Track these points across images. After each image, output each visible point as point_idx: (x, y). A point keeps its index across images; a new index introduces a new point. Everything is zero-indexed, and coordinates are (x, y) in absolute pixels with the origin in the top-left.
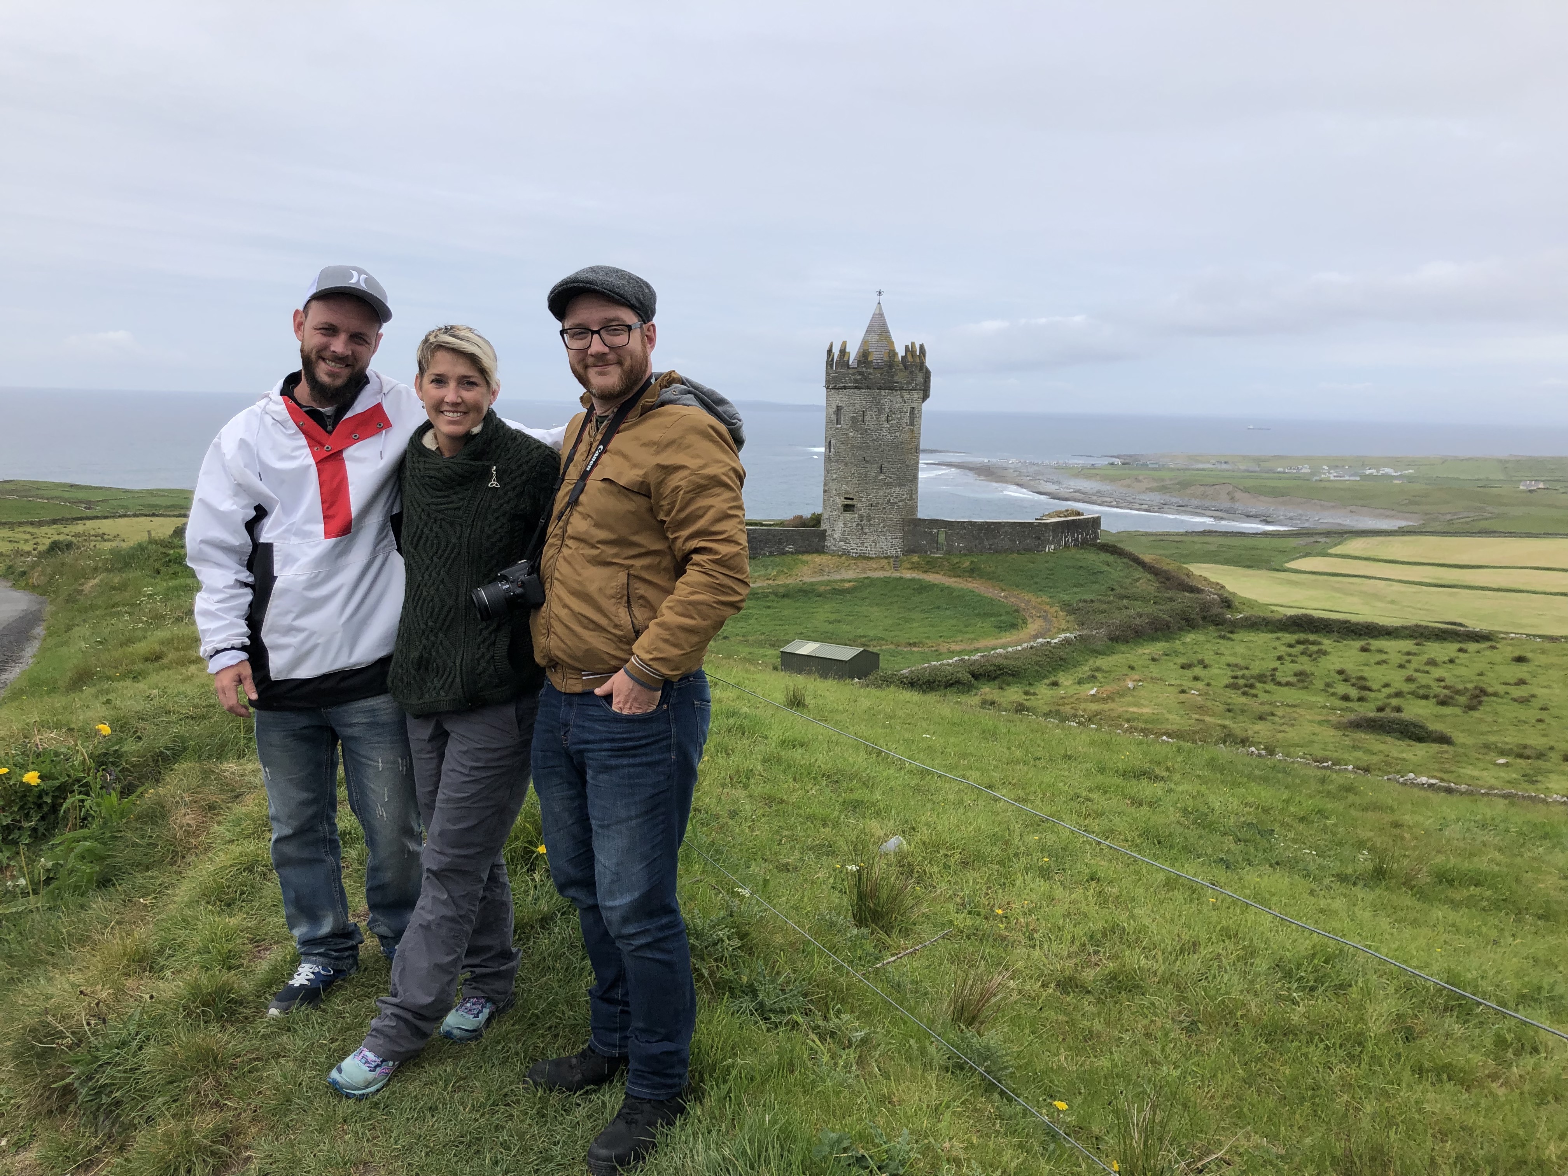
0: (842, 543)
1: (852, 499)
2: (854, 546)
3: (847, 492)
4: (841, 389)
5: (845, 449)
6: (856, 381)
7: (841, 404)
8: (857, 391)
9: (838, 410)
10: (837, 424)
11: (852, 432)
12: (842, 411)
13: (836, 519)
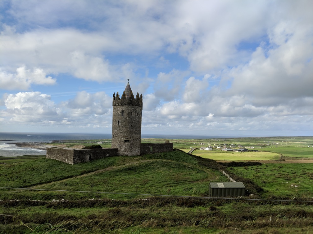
0: (125, 152)
1: (128, 138)
2: (129, 153)
3: (126, 136)
4: (124, 105)
5: (125, 123)
6: (129, 103)
7: (124, 110)
8: (129, 106)
9: (122, 111)
10: (122, 116)
11: (128, 118)
12: (124, 112)
13: (122, 145)
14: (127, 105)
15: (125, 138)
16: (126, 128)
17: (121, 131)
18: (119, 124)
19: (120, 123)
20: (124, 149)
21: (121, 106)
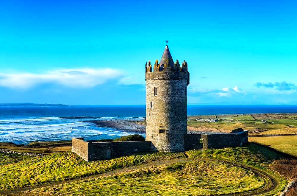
3: (161, 124)
4: (157, 80)
5: (160, 106)
7: (156, 86)
8: (164, 80)
9: (155, 89)
10: (155, 95)
11: (163, 98)
12: (157, 89)
13: (156, 136)
14: (161, 79)
16: (160, 112)
17: (154, 117)
19: (153, 106)
20: (158, 142)
21: (153, 81)
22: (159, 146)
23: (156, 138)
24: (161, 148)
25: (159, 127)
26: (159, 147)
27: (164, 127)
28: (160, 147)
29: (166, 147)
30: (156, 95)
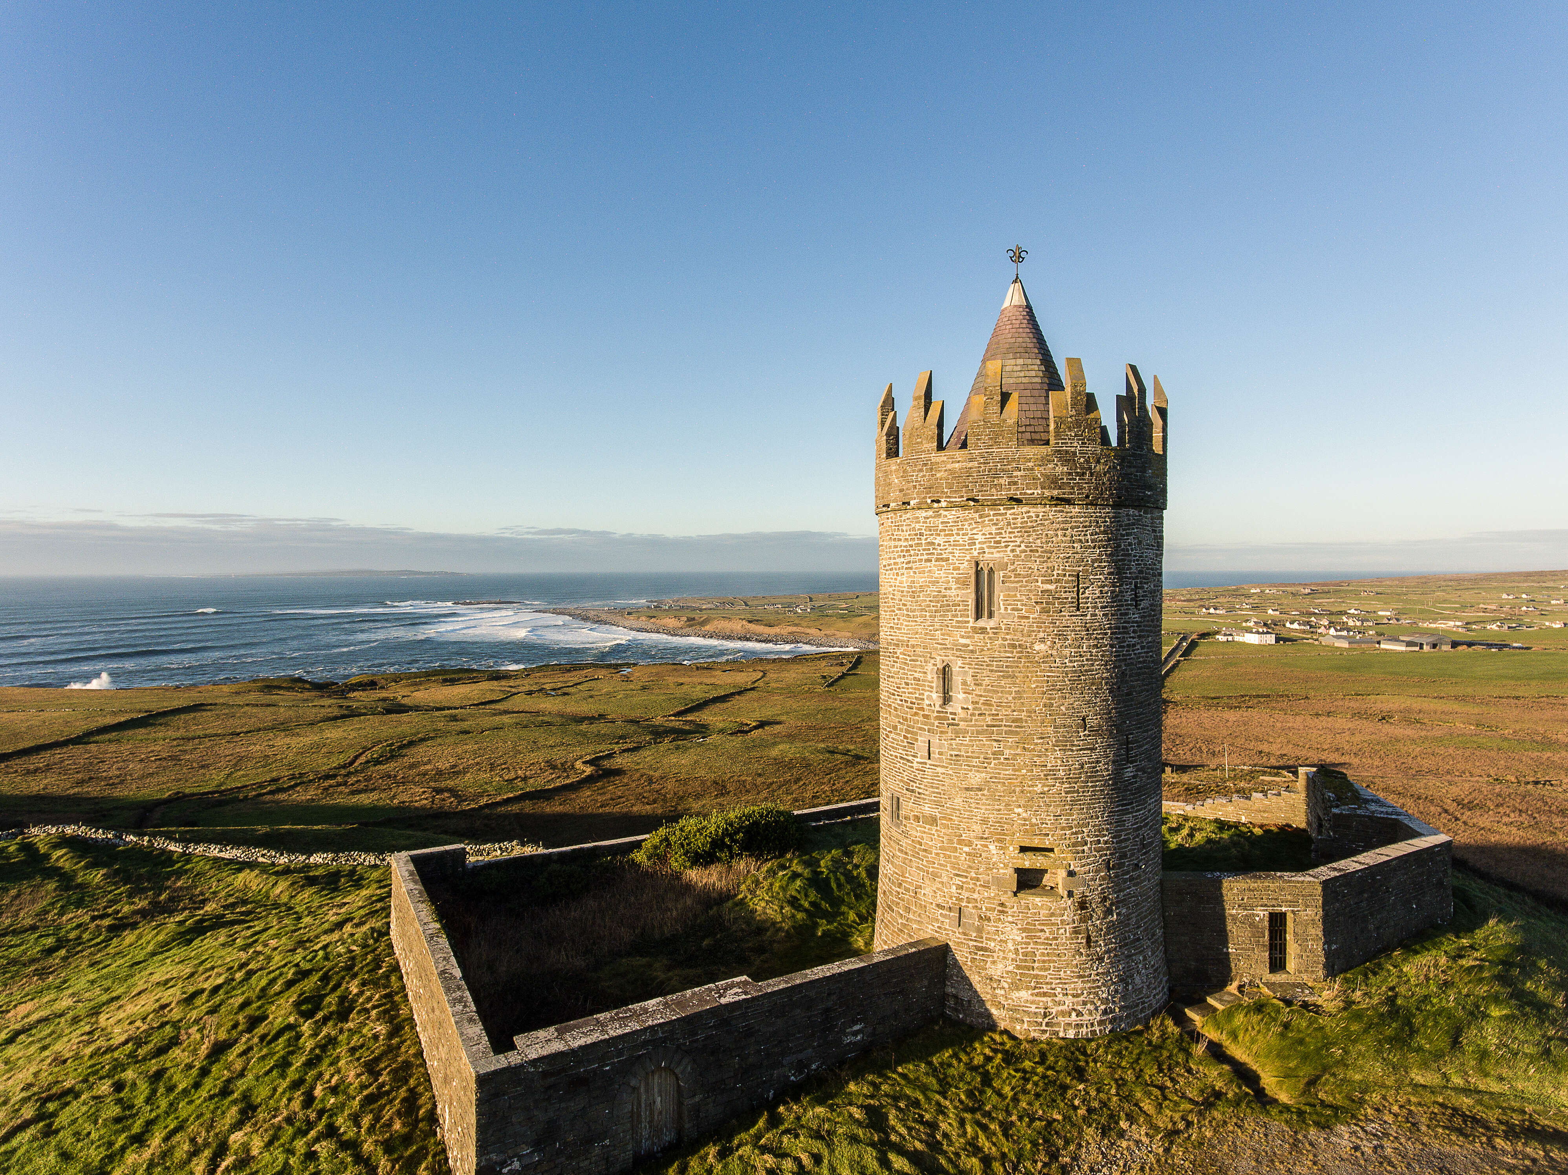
1: (1049, 850)
3: (1030, 829)
4: (994, 504)
5: (1019, 695)
6: (1053, 481)
7: (992, 556)
8: (1052, 512)
9: (978, 573)
10: (978, 616)
11: (1042, 641)
12: (999, 576)
13: (993, 915)
14: (1033, 502)
15: (1023, 849)
16: (1023, 743)
17: (976, 778)
18: (946, 699)
19: (958, 695)
20: (1011, 956)
21: (961, 513)
22: (1016, 986)
23: (990, 928)
24: (1033, 1009)
25: (1013, 851)
26: (1015, 995)
27: (1052, 850)
28: (1024, 994)
29: (1069, 1000)
30: (991, 615)
